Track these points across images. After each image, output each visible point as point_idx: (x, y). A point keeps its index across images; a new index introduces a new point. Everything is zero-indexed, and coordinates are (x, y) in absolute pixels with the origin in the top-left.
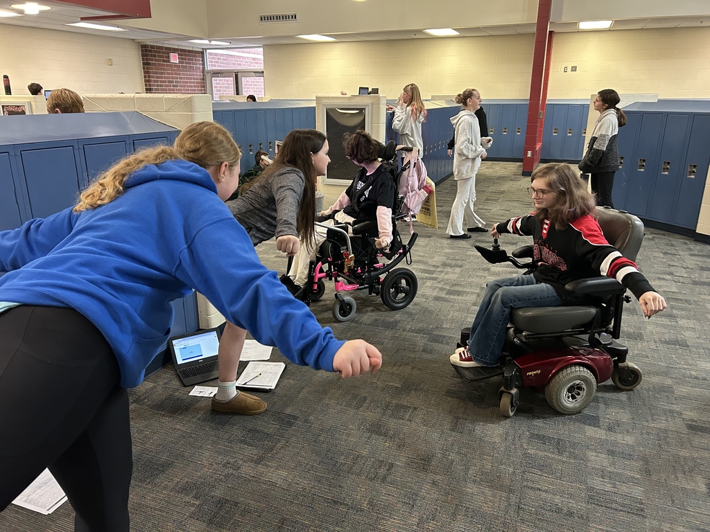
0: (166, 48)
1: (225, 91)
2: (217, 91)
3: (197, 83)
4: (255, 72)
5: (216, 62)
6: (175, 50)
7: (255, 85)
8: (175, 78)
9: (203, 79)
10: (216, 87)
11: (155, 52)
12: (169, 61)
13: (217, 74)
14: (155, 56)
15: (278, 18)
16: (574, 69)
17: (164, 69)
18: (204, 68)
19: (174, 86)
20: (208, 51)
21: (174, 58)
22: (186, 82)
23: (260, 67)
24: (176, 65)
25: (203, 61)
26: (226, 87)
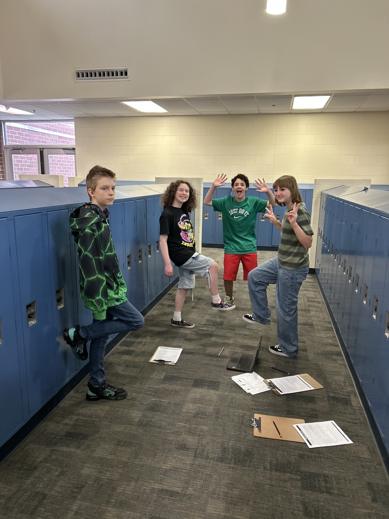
1: (27, 169)
2: (19, 169)
4: (64, 149)
5: (17, 137)
7: (62, 165)
10: (16, 165)
13: (17, 149)
15: (101, 74)
18: (2, 143)
20: (7, 124)
23: (72, 144)
26: (29, 166)
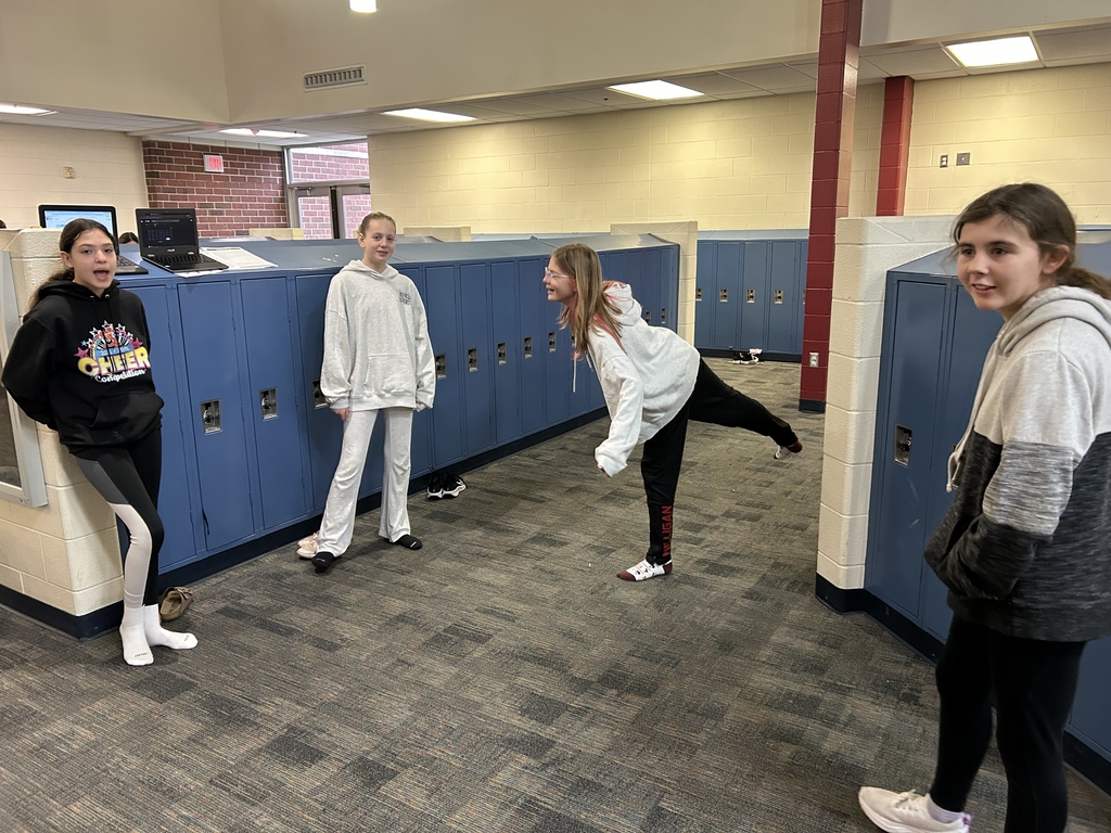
0: (196, 147)
3: (267, 207)
6: (216, 150)
8: (215, 199)
9: (282, 200)
10: (304, 214)
11: (169, 153)
12: (202, 170)
13: (309, 189)
14: (170, 161)
16: (963, 159)
17: (190, 184)
18: (284, 181)
19: (212, 213)
20: (292, 150)
21: (214, 164)
22: (241, 206)
24: (217, 176)
25: (283, 168)
